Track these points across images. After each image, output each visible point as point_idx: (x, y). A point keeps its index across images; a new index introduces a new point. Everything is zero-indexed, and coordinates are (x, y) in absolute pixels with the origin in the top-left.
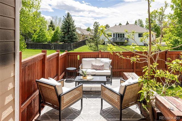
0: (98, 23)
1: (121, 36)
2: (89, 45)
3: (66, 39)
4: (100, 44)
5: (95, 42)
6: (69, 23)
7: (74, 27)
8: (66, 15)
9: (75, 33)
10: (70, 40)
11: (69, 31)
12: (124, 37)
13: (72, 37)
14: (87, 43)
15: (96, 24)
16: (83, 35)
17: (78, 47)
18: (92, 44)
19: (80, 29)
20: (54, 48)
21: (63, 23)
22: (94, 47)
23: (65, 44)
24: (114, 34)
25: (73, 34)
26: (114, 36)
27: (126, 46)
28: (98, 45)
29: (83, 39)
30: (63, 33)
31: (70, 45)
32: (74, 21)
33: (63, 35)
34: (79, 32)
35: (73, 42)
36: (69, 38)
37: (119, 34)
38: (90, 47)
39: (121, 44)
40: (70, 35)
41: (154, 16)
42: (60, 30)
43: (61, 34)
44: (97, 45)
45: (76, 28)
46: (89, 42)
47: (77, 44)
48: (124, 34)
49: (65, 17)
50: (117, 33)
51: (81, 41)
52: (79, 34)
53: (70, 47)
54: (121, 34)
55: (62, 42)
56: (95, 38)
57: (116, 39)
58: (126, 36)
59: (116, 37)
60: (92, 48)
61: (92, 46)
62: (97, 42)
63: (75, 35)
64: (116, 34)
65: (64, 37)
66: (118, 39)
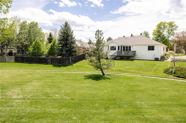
0: (101, 31)
1: (127, 49)
2: (90, 60)
3: (64, 52)
4: (103, 58)
5: (98, 55)
6: (67, 34)
7: (73, 39)
8: (64, 25)
9: (75, 46)
10: (68, 54)
11: (67, 44)
12: (130, 50)
13: (71, 50)
14: (86, 57)
15: (99, 33)
16: (83, 48)
17: (77, 61)
18: (94, 58)
19: (80, 41)
20: (50, 63)
21: (61, 34)
22: (96, 61)
23: (62, 58)
24: (119, 47)
25: (72, 47)
26: (119, 49)
27: (132, 60)
28: (101, 60)
29: (83, 52)
30: (60, 45)
31: (68, 59)
32: (72, 32)
33: (61, 48)
34: (79, 45)
35: (72, 56)
36: (67, 51)
37: (124, 47)
38: (91, 61)
39: (127, 58)
40: (69, 48)
41: (163, 27)
42: (57, 42)
43: (59, 46)
44: (99, 59)
45: (75, 40)
46: (89, 56)
47: (76, 58)
48: (130, 47)
49: (63, 26)
50: (122, 45)
51: (81, 54)
52: (78, 47)
53: (68, 61)
54: (127, 47)
55: (59, 56)
56: (98, 51)
57: (121, 53)
58: (132, 49)
59: (121, 50)
60: (93, 63)
61: (93, 60)
62: (99, 56)
63: (74, 48)
64: (121, 47)
65: (62, 50)
66: (123, 53)
